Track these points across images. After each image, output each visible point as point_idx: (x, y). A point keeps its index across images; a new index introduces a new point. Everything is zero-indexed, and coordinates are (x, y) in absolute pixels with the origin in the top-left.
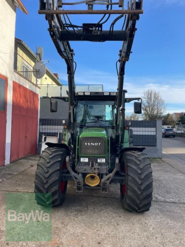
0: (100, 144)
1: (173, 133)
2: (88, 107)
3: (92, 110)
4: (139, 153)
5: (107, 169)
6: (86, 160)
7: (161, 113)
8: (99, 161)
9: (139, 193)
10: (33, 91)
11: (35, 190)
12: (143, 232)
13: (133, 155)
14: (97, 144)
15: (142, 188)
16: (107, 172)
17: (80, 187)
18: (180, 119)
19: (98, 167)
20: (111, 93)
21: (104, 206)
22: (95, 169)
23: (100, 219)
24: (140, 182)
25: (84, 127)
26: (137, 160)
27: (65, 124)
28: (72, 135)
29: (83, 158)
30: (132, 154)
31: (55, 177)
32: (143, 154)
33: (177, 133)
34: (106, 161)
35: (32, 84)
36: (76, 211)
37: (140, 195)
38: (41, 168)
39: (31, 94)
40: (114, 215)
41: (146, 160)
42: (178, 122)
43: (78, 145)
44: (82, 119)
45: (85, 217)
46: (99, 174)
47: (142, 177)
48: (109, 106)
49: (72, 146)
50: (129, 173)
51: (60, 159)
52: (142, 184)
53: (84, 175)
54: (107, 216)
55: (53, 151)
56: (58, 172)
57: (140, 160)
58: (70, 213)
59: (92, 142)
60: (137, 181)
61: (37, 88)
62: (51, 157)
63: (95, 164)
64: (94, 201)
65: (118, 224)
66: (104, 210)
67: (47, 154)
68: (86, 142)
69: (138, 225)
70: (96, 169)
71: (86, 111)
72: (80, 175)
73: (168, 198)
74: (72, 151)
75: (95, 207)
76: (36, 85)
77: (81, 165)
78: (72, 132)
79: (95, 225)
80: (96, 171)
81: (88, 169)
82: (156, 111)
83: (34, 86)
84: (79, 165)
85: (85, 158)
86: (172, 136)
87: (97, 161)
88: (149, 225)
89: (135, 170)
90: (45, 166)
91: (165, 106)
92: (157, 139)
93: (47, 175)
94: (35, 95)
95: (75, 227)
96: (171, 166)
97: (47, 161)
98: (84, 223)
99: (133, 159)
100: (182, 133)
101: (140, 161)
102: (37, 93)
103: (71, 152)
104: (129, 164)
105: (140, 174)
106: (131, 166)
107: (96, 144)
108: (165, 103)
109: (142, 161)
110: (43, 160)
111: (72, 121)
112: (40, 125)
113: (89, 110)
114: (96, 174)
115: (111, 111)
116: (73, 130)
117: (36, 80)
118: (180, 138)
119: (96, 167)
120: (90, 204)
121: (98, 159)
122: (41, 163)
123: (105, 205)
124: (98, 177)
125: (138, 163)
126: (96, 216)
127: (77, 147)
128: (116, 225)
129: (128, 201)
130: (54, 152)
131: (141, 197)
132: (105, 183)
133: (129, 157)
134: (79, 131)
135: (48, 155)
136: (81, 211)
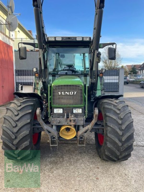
0: (75, 92)
1: (127, 81)
2: (60, 56)
3: (64, 58)
4: (117, 101)
5: (83, 120)
6: (61, 111)
7: (118, 65)
8: (75, 111)
9: (120, 144)
10: (6, 43)
11: (3, 146)
12: (126, 188)
13: (112, 104)
14: (73, 92)
15: (123, 139)
16: (83, 123)
17: (54, 141)
18: (131, 70)
19: (74, 119)
20: (84, 38)
21: (80, 155)
22: (70, 121)
23: (77, 173)
24: (120, 133)
25: (56, 75)
26: (116, 108)
27: (36, 72)
28: (44, 83)
29: (57, 109)
30: (110, 102)
31: (25, 132)
32: (121, 102)
33: (129, 81)
34: (82, 112)
35: (4, 36)
36: (51, 163)
37: (121, 146)
38: (8, 122)
39: (4, 46)
40: (91, 166)
41: (126, 109)
42: (130, 72)
43: (50, 95)
44: (54, 68)
45: (60, 171)
46: (75, 126)
47: (124, 127)
48: (81, 55)
49: (45, 95)
50: (109, 124)
51: (30, 111)
52: (123, 135)
53: (59, 127)
54: (84, 167)
55: (22, 101)
56: (29, 126)
57: (120, 108)
58: (44, 167)
59: (67, 91)
60: (117, 132)
61: (10, 40)
62: (19, 108)
63: (71, 115)
64: (69, 149)
65: (97, 179)
66: (81, 160)
67: (15, 105)
68: (60, 91)
69: (119, 178)
70: (72, 121)
71: (58, 60)
72: (54, 127)
73: (139, 142)
74: (45, 100)
75: (71, 157)
76: (9, 38)
77: (55, 117)
78: (44, 80)
79: (73, 182)
80: (73, 123)
81: (63, 121)
82: (114, 64)
83: (8, 39)
84: (52, 117)
85: (59, 109)
86: (126, 83)
87: (73, 112)
88: (130, 177)
89: (115, 119)
90: (13, 120)
91: (121, 59)
92: (119, 86)
93: (15, 130)
94: (9, 47)
95: (50, 186)
96: (132, 108)
97: (15, 114)
98: (61, 180)
99: (112, 107)
100: (133, 81)
101: (119, 110)
102: (11, 45)
103: (43, 101)
104: (108, 114)
105: (121, 125)
106: (111, 116)
107: (71, 93)
108: (121, 57)
109: (121, 110)
110: (10, 112)
111: (43, 68)
112: (16, 75)
113: (61, 59)
114: (72, 126)
115: (82, 60)
116: (45, 78)
117: (10, 33)
118: (133, 85)
119: (72, 119)
120: (65, 153)
121: (74, 109)
122: (8, 116)
123: (81, 153)
124: (74, 129)
125: (118, 112)
126: (72, 169)
127: (49, 97)
128: (96, 179)
129: (107, 153)
130: (24, 103)
131: (121, 149)
132: (83, 136)
133: (107, 106)
134: (51, 80)
135: (17, 107)
136: (56, 163)
